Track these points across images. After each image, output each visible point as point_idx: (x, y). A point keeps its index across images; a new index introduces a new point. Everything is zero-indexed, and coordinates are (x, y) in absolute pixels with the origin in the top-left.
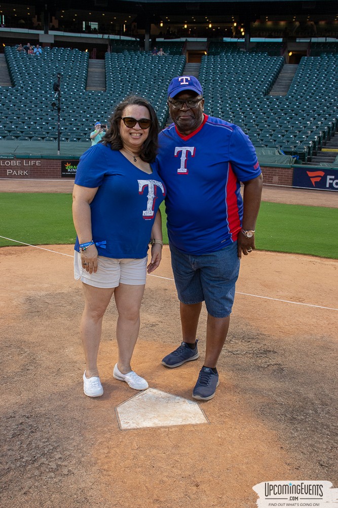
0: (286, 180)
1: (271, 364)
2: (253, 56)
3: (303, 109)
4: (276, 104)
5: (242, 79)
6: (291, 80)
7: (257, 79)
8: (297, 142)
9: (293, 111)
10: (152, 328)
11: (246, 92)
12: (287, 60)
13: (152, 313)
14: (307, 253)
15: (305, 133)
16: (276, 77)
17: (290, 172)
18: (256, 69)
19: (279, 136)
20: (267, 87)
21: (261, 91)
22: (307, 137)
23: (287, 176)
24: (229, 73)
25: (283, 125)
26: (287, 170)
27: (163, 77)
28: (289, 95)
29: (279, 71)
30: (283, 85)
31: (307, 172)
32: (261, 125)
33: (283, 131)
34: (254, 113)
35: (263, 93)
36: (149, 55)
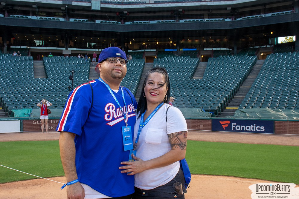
2: (182, 58)
3: (213, 86)
4: (197, 84)
5: (177, 70)
6: (205, 70)
7: (185, 70)
8: (212, 104)
9: (207, 87)
11: (180, 78)
12: (201, 60)
15: (216, 99)
16: (196, 69)
17: (210, 122)
18: (184, 65)
19: (201, 101)
20: (191, 74)
21: (188, 77)
22: (217, 101)
23: (208, 124)
24: (169, 68)
25: (203, 95)
26: (208, 121)
27: (133, 71)
28: (204, 78)
29: (197, 66)
30: (200, 73)
31: (220, 121)
32: (190, 95)
33: (203, 98)
34: (185, 89)
35: (190, 78)
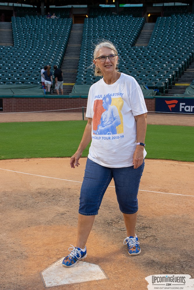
0: (150, 108)
1: (148, 236)
2: (122, 18)
3: (160, 56)
4: (140, 53)
5: (115, 34)
6: (151, 35)
7: (125, 34)
8: (157, 79)
9: (153, 57)
10: (62, 216)
11: (118, 45)
12: (147, 20)
13: (61, 206)
14: (169, 158)
15: (162, 73)
16: (139, 33)
17: (153, 101)
18: (124, 27)
19: (144, 76)
20: (133, 40)
21: (129, 43)
22: (164, 75)
23: (151, 104)
24: (105, 31)
25: (147, 68)
26: (150, 100)
27: (56, 35)
28: (150, 46)
29: (142, 28)
30: (144, 39)
31: (166, 101)
32: (130, 68)
33: (146, 72)
34: (125, 60)
35: (131, 45)
36: (45, 19)
